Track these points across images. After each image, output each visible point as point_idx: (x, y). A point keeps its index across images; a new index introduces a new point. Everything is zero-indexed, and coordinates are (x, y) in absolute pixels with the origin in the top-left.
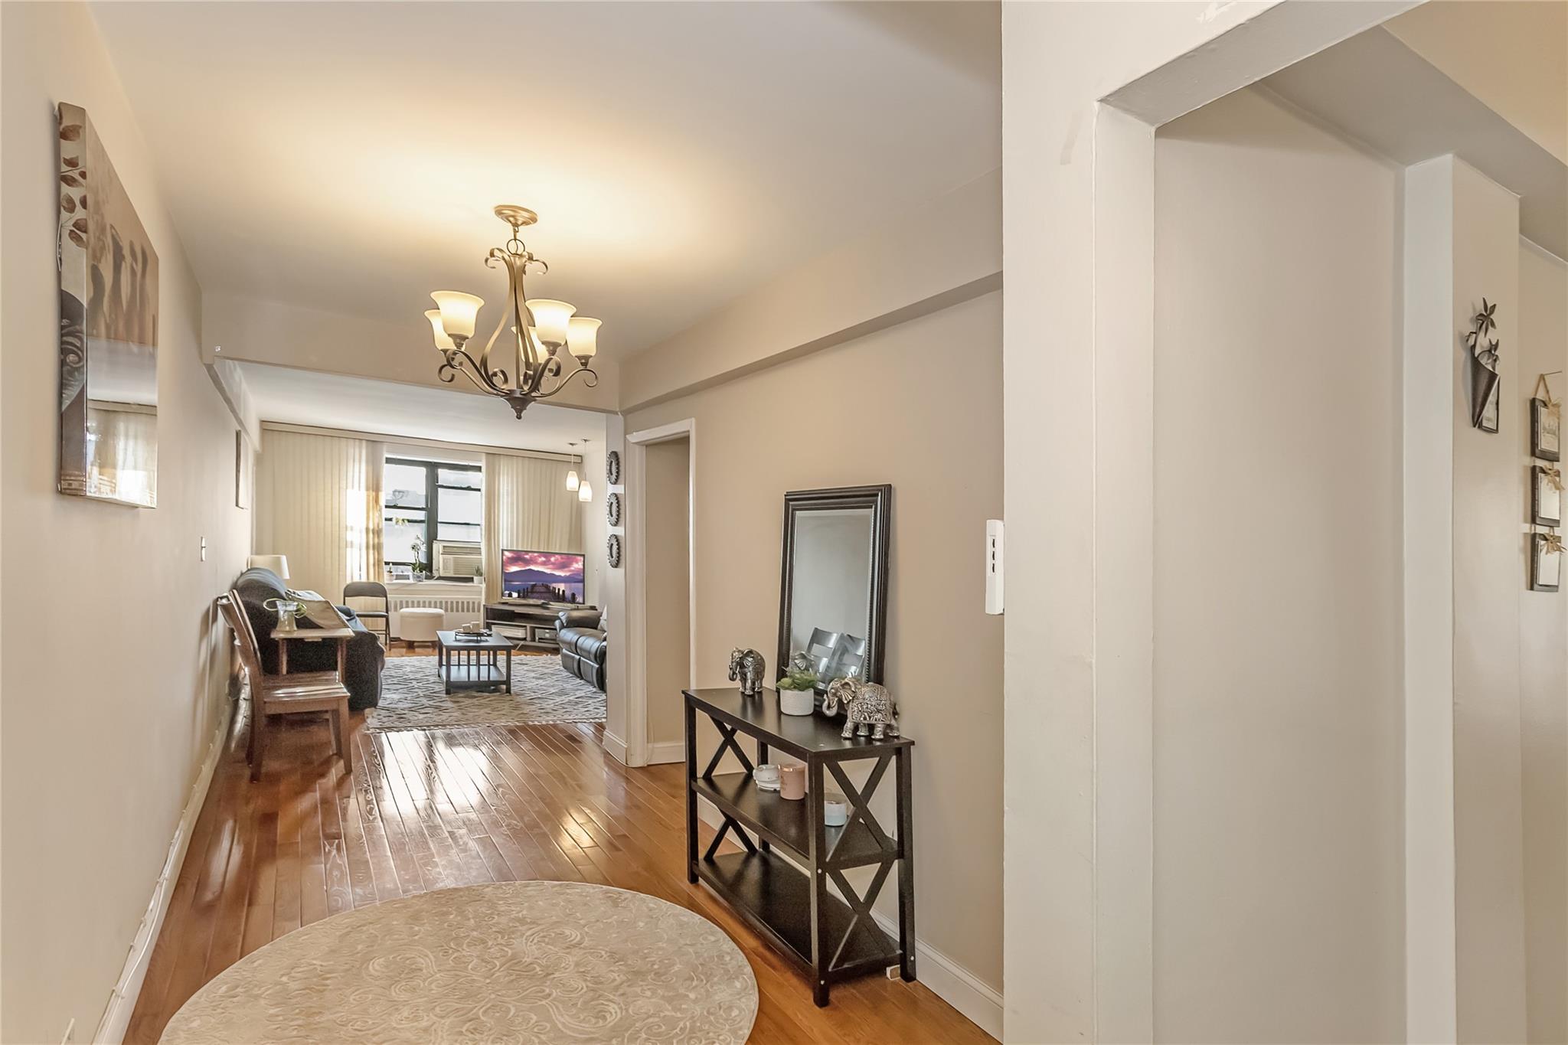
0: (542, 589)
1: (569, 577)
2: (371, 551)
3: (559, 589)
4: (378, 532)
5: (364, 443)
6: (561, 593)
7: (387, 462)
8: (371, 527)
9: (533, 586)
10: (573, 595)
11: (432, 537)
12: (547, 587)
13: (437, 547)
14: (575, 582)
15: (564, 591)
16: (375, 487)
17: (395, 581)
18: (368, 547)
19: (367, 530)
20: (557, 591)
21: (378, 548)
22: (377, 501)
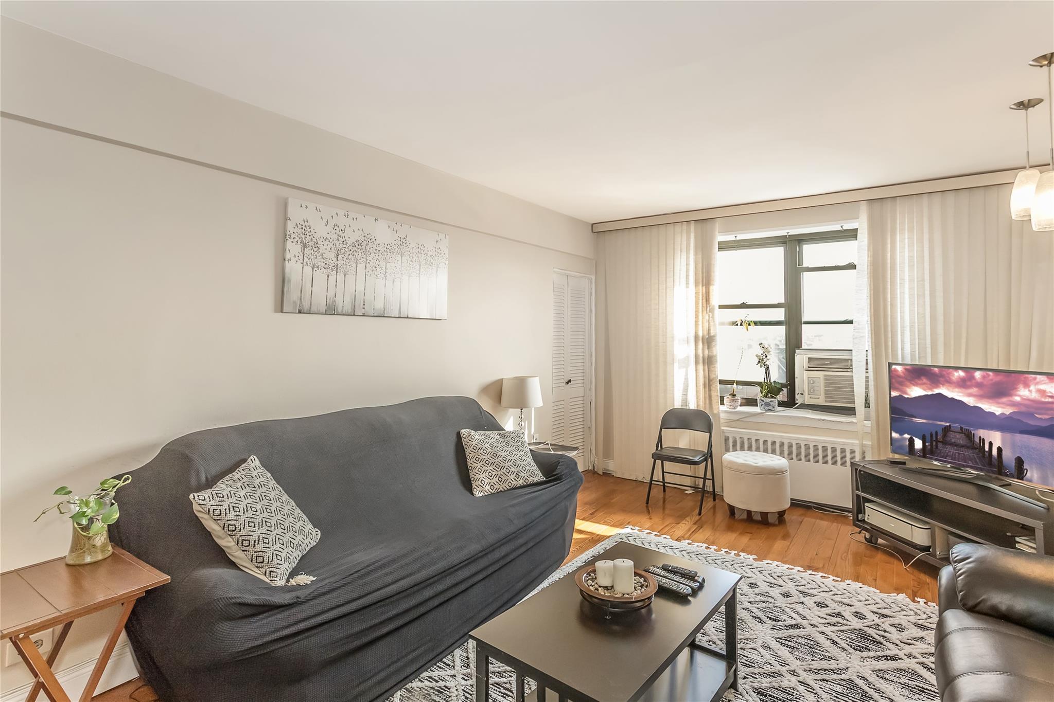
0: (960, 439)
1: (1009, 418)
2: (701, 367)
3: (991, 444)
4: (709, 341)
5: (692, 224)
6: (995, 452)
7: (720, 249)
8: (700, 334)
9: (947, 430)
10: (1020, 462)
11: (793, 343)
12: (969, 436)
13: (801, 360)
14: (1022, 432)
15: (1000, 450)
16: (705, 279)
17: (740, 409)
18: (697, 363)
19: (696, 337)
20: (987, 449)
21: (709, 361)
22: (707, 299)
